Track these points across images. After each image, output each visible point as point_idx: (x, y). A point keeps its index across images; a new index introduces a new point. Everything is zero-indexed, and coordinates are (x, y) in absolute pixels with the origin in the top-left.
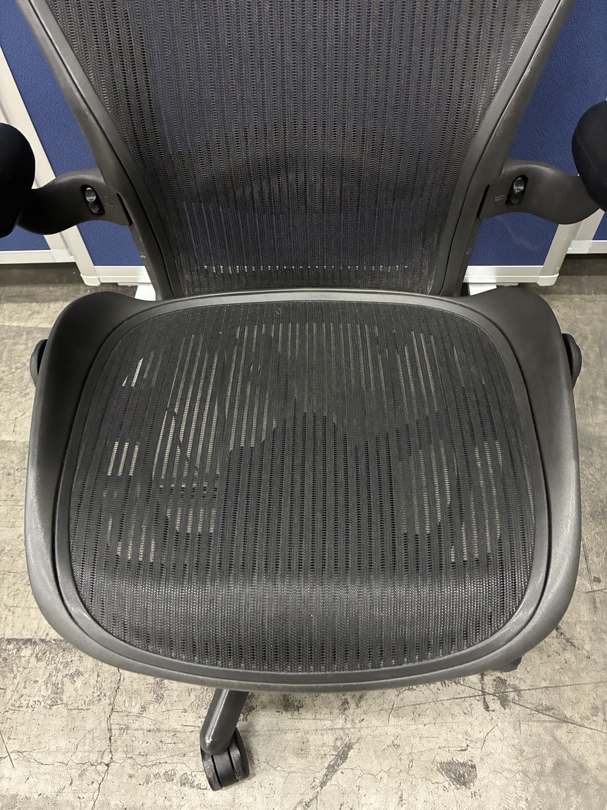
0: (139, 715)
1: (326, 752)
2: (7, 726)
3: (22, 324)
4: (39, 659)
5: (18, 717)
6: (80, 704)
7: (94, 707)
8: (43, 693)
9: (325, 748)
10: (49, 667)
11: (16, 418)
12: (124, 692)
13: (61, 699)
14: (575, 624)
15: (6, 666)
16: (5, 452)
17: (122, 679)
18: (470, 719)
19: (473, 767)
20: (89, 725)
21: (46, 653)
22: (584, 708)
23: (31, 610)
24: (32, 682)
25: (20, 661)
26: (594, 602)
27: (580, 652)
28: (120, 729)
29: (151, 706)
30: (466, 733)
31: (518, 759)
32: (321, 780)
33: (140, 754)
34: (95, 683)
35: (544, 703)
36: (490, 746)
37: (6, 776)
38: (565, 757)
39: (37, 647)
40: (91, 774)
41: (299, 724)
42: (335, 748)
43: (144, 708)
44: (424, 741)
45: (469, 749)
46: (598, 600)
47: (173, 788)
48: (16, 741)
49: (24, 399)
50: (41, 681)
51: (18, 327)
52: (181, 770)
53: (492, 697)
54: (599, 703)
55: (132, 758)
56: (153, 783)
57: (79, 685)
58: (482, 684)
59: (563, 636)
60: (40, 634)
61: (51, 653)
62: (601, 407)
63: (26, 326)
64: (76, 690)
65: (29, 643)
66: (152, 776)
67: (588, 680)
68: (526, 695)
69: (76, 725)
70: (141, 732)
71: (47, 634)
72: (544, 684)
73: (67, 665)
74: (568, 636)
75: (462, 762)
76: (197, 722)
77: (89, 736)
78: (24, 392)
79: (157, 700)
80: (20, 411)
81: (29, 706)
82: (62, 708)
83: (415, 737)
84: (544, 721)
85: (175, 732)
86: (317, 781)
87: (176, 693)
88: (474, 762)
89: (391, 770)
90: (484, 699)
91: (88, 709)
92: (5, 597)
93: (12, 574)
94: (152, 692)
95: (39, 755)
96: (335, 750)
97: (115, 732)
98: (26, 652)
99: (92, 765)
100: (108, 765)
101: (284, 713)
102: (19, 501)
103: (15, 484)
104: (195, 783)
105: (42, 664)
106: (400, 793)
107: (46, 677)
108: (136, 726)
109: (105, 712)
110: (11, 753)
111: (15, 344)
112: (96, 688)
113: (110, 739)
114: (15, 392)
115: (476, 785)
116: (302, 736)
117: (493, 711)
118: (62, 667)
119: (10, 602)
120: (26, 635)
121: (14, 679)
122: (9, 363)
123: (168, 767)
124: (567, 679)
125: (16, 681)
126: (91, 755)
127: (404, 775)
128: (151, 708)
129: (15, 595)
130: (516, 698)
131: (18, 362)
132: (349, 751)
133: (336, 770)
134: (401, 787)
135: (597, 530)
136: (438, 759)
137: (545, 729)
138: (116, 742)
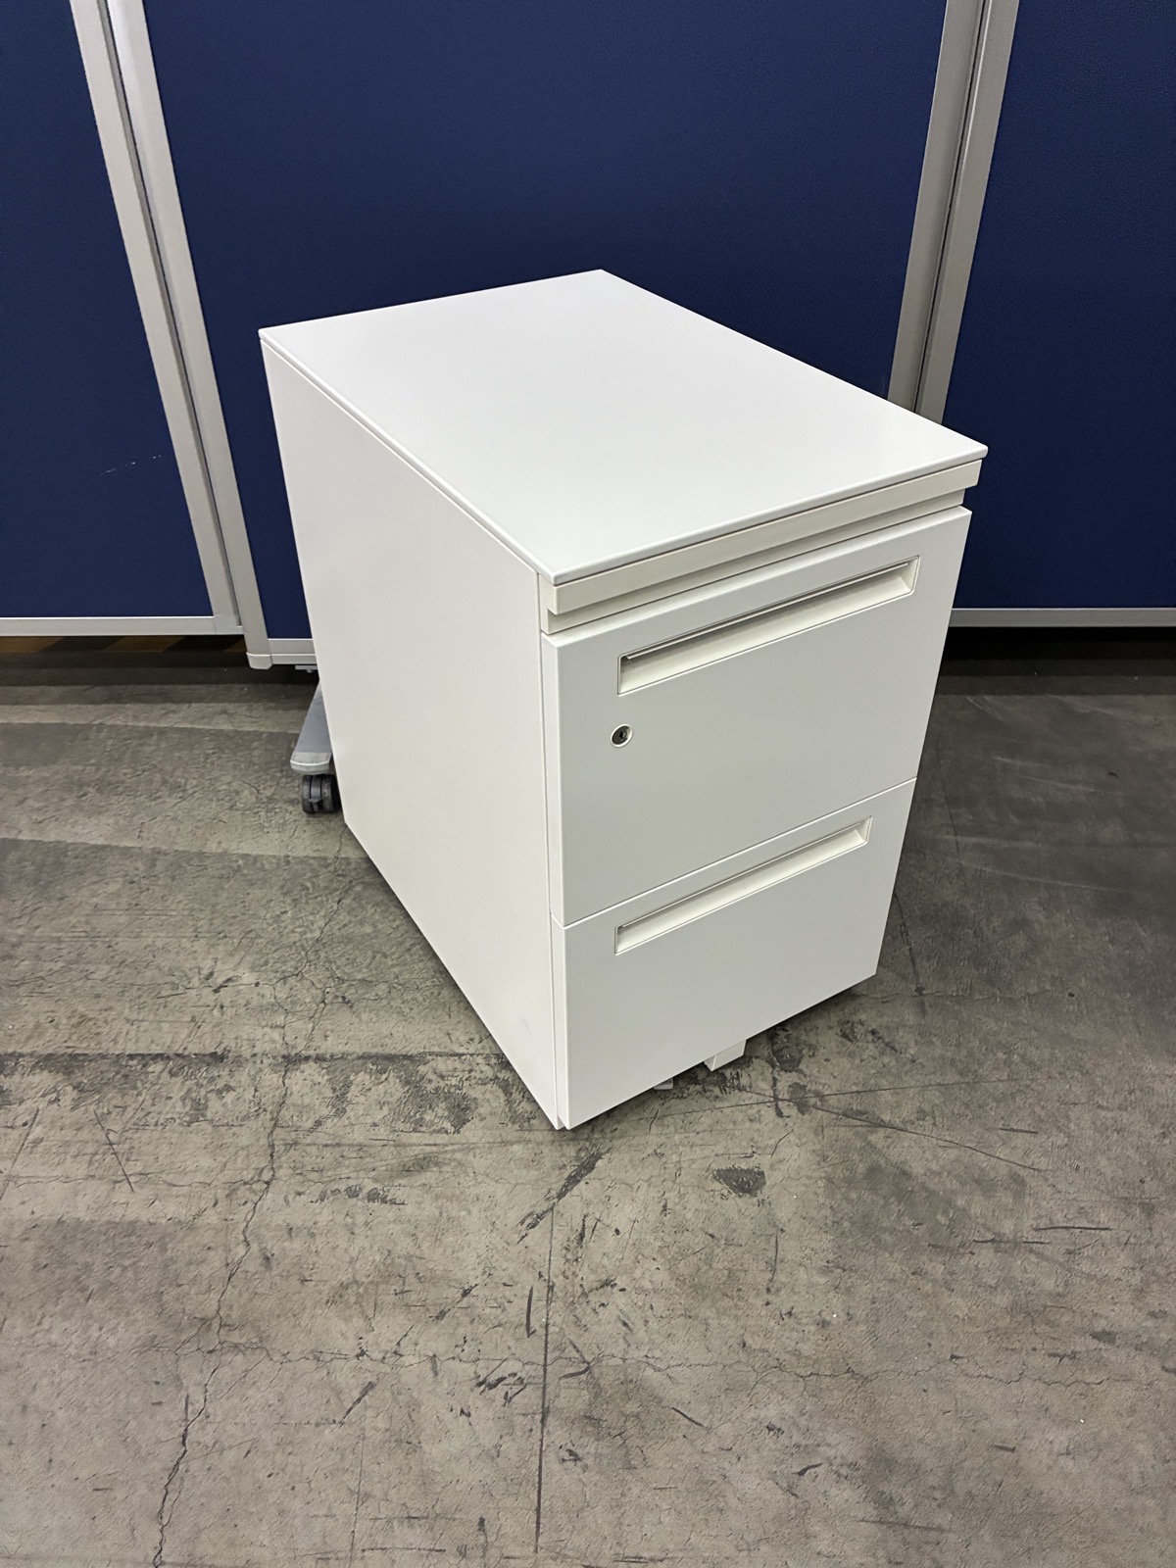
0: (311, 1130)
1: (565, 1163)
2: (127, 1146)
3: (152, 725)
4: (172, 1074)
5: (145, 1136)
6: (230, 1119)
7: (251, 1122)
8: (178, 1109)
9: (563, 1159)
10: (187, 1083)
11: (142, 823)
12: (292, 1107)
13: (203, 1115)
14: (897, 1029)
15: (126, 1083)
16: (127, 859)
17: (289, 1092)
18: (756, 1126)
19: (762, 1174)
20: (244, 1141)
21: (183, 1068)
22: (907, 1111)
23: (163, 1024)
24: (163, 1099)
25: (146, 1077)
26: (922, 1005)
27: (902, 1055)
28: (286, 1145)
29: (330, 1120)
30: (752, 1140)
31: (819, 1165)
32: (558, 1191)
33: (313, 1170)
34: (252, 1098)
35: (854, 1109)
36: (784, 1151)
37: (123, 1201)
38: (882, 1162)
39: (171, 1063)
40: (243, 1192)
41: (527, 1135)
42: (577, 1158)
43: (318, 1123)
44: (697, 1149)
45: (755, 1156)
46: (927, 1004)
47: (360, 1203)
48: (138, 1163)
49: (154, 803)
50: (177, 1095)
51: (147, 728)
52: (369, 1186)
53: (787, 1103)
54: (927, 1107)
55: (301, 1174)
56: (331, 1199)
57: (229, 1101)
58: (775, 1090)
59: (880, 1041)
60: (176, 1048)
61: (189, 1069)
62: (937, 810)
63: (157, 726)
64: (224, 1105)
65: (159, 1059)
66: (329, 1192)
67: (913, 1083)
68: (832, 1101)
69: (225, 1141)
70: (313, 1150)
71: (185, 1049)
72: (855, 1089)
73: (212, 1080)
74: (887, 1040)
75: (746, 1168)
76: (391, 1136)
77: (242, 1154)
78: (153, 797)
79: (336, 1114)
80: (147, 815)
81: (159, 1123)
82: (204, 1125)
83: (684, 1146)
84: (855, 1126)
85: (361, 1147)
86: (554, 1193)
87: (363, 1107)
88: (762, 1169)
89: (653, 1179)
90: (777, 1105)
91: (241, 1125)
92: (127, 1011)
93: (136, 987)
94: (330, 1107)
95: (171, 1176)
96: (578, 1160)
97: (279, 1148)
98: (156, 1068)
99: (245, 1183)
100: (268, 1183)
101: (510, 1125)
102: (146, 910)
103: (142, 892)
104: (388, 1198)
105: (179, 1079)
106: (663, 1203)
107: (182, 1093)
108: (308, 1140)
109: (265, 1128)
110: (131, 1175)
111: (142, 745)
112: (252, 1104)
113: (272, 1156)
114: (141, 795)
115: (765, 1192)
116: (533, 1148)
117: (788, 1117)
118: (205, 1082)
119: (134, 1016)
120: (155, 1050)
121: (137, 1095)
122: (133, 765)
123: (352, 1183)
124: (885, 1083)
125: (141, 1099)
126: (245, 1172)
127: (669, 1184)
128: (329, 1123)
129: (139, 1009)
130: (819, 1103)
131: (146, 764)
132: (597, 1161)
133: (579, 1181)
134: (666, 1196)
135: (928, 934)
136: (715, 1166)
137: (857, 1134)
138: (279, 1158)
